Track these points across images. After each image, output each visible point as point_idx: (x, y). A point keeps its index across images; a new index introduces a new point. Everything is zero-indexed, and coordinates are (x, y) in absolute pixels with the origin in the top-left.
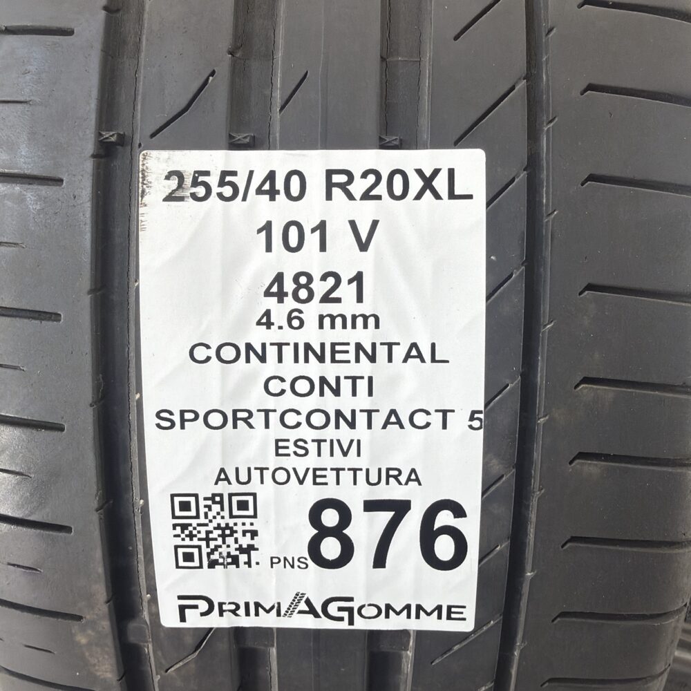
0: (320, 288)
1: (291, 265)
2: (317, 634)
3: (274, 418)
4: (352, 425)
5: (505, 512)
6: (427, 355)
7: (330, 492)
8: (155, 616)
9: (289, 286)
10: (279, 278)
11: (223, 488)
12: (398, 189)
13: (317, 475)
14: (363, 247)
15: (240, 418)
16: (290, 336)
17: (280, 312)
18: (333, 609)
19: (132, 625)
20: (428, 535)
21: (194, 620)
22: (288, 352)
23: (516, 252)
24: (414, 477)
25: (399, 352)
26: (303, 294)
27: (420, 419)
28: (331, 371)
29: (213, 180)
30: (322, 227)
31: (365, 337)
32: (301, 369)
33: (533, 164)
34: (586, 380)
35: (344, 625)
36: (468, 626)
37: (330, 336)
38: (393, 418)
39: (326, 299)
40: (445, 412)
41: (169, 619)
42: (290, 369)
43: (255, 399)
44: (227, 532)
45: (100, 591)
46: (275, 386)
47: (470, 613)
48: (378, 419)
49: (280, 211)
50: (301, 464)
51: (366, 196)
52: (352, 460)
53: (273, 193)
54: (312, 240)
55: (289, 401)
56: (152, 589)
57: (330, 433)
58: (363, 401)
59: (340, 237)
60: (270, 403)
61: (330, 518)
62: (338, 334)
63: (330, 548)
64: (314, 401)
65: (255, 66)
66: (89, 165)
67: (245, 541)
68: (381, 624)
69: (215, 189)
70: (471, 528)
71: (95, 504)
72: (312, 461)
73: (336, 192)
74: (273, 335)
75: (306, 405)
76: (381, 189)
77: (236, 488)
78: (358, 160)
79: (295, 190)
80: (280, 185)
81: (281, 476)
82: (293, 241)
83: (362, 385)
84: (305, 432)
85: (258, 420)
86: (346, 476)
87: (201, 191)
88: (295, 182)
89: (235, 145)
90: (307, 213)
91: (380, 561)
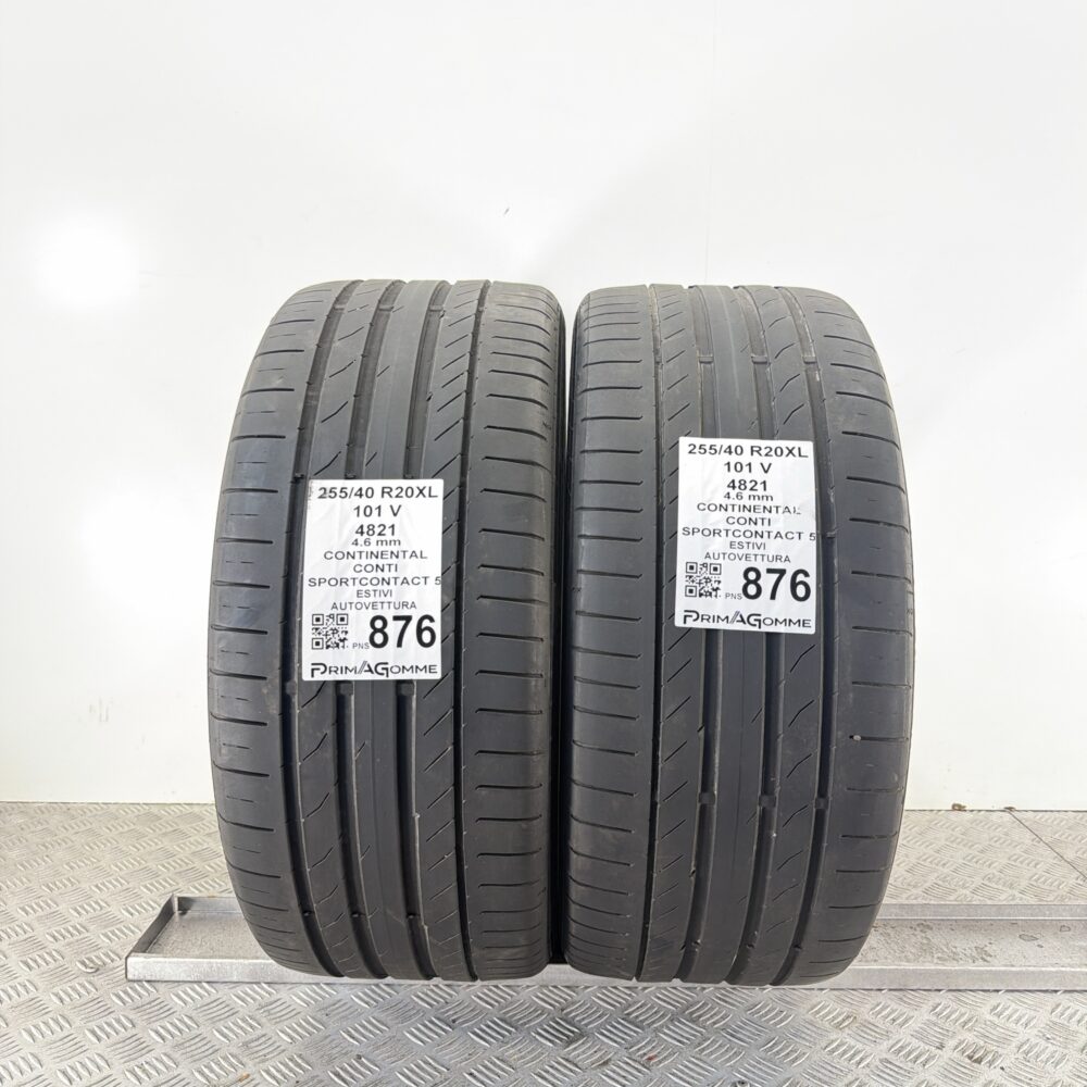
0: (377, 530)
1: (366, 522)
2: (373, 682)
3: (357, 582)
4: (388, 584)
5: (451, 620)
6: (419, 555)
7: (379, 612)
8: (300, 674)
9: (365, 530)
10: (362, 527)
11: (335, 612)
12: (409, 491)
13: (374, 605)
14: (395, 515)
15: (343, 581)
16: (365, 549)
17: (361, 539)
18: (379, 669)
19: (288, 684)
20: (420, 631)
21: (318, 677)
22: (364, 555)
23: (454, 516)
24: (413, 605)
25: (408, 555)
26: (371, 532)
27: (416, 581)
28: (380, 562)
29: (338, 491)
30: (379, 508)
31: (395, 548)
32: (369, 561)
33: (462, 486)
34: (483, 566)
36: (438, 676)
37: (381, 548)
38: (405, 581)
39: (380, 534)
40: (426, 578)
41: (306, 676)
42: (364, 561)
43: (350, 574)
44: (335, 631)
45: (277, 663)
46: (358, 569)
47: (439, 669)
48: (399, 581)
49: (363, 502)
50: (367, 601)
51: (397, 496)
52: (388, 599)
53: (361, 495)
54: (375, 512)
55: (364, 574)
56: (300, 661)
57: (379, 587)
58: (393, 574)
59: (386, 511)
60: (356, 575)
61: (379, 624)
62: (384, 548)
63: (379, 638)
64: (374, 574)
65: (357, 450)
66: (289, 486)
67: (342, 636)
68: (401, 676)
69: (338, 494)
70: (437, 627)
71: (280, 619)
72: (372, 599)
74: (358, 548)
75: (370, 576)
76: (403, 494)
77: (340, 611)
78: (394, 483)
79: (369, 494)
80: (364, 492)
81: (359, 606)
82: (368, 513)
83: (393, 568)
84: (370, 587)
85: (350, 583)
86: (386, 605)
87: (333, 495)
88: (370, 491)
89: (347, 478)
90: (374, 503)
91: (399, 644)
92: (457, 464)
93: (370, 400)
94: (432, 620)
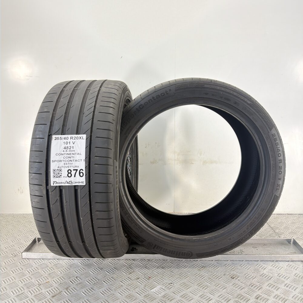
0: (69, 148)
1: (66, 146)
2: (69, 186)
3: (64, 161)
4: (72, 161)
5: (88, 170)
6: (79, 154)
7: (70, 169)
8: (50, 184)
9: (66, 148)
10: (65, 147)
11: (58, 169)
12: (77, 138)
13: (68, 167)
14: (74, 144)
15: (60, 161)
16: (66, 153)
17: (65, 150)
18: (70, 183)
19: (48, 187)
20: (80, 173)
22: (66, 154)
23: (89, 144)
24: (78, 167)
25: (77, 154)
27: (79, 161)
28: (70, 156)
29: (59, 138)
30: (70, 142)
31: (73, 152)
32: (67, 156)
33: (91, 136)
34: (96, 156)
35: (71, 185)
36: (85, 184)
38: (76, 160)
39: (70, 149)
40: (81, 160)
41: (52, 185)
42: (66, 156)
43: (62, 159)
44: (59, 173)
45: (45, 181)
46: (64, 158)
47: (85, 182)
48: (75, 161)
49: (66, 141)
50: (67, 166)
51: (74, 139)
52: (72, 165)
53: (65, 139)
54: (69, 143)
55: (66, 159)
56: (50, 181)
57: (70, 162)
58: (73, 159)
59: (71, 143)
60: (64, 159)
61: (69, 171)
62: (71, 152)
63: (70, 175)
64: (68, 159)
65: (65, 127)
66: (47, 137)
67: (61, 175)
68: (75, 184)
69: (59, 139)
70: (84, 172)
71: (45, 171)
72: (68, 165)
73: (71, 139)
74: (64, 153)
75: (67, 159)
76: (76, 138)
77: (60, 168)
78: (74, 136)
79: (67, 139)
80: (66, 138)
81: (65, 167)
82: (67, 143)
83: (73, 157)
84: (67, 162)
85: (62, 161)
86: (71, 167)
87: (58, 139)
88: (67, 138)
89: (62, 134)
90: (68, 141)
91: (75, 176)
92: (89, 131)
93: (69, 114)
94: (83, 170)
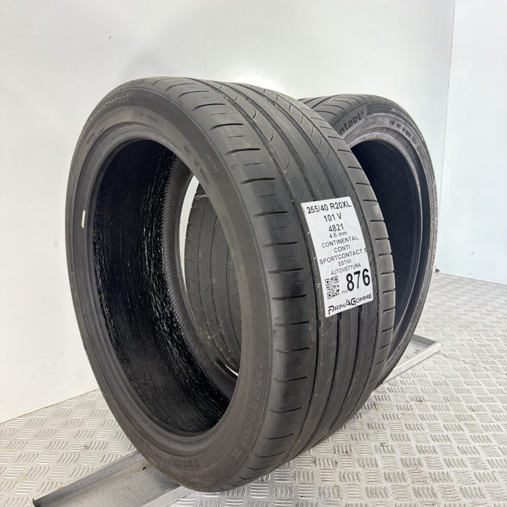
0: (337, 227)
1: (331, 224)
2: (350, 310)
3: (337, 257)
4: (349, 256)
5: (374, 269)
6: (355, 238)
7: (348, 272)
8: (324, 314)
9: (332, 228)
10: (330, 227)
13: (346, 269)
14: (340, 218)
15: (332, 259)
16: (335, 239)
17: (332, 233)
18: (352, 302)
19: (318, 322)
20: (364, 278)
21: (332, 313)
22: (336, 242)
23: (361, 215)
24: (359, 265)
25: (351, 239)
26: (335, 229)
27: (358, 252)
28: (343, 245)
29: (314, 208)
30: (333, 215)
31: (346, 236)
32: (339, 245)
34: (376, 239)
35: (354, 306)
36: (372, 299)
38: (354, 253)
39: (338, 230)
40: (361, 250)
42: (337, 246)
43: (334, 254)
44: (334, 287)
46: (336, 250)
47: (372, 296)
48: (352, 254)
49: (326, 213)
51: (337, 208)
52: (350, 264)
53: (323, 209)
54: (332, 218)
55: (339, 253)
56: (323, 307)
57: (346, 259)
58: (349, 250)
59: (336, 217)
60: (336, 254)
62: (342, 237)
63: (351, 286)
66: (293, 208)
67: (337, 289)
68: (360, 303)
69: (315, 210)
70: (370, 274)
72: (345, 266)
73: (333, 208)
74: (333, 239)
75: (341, 253)
76: (339, 206)
77: (335, 275)
78: (333, 201)
80: (324, 207)
81: (341, 271)
82: (330, 219)
83: (348, 247)
84: (342, 259)
85: (335, 259)
86: (350, 268)
87: (313, 211)
88: (326, 207)
89: (314, 200)
90: (330, 213)
91: (358, 288)
92: (350, 187)
94: (367, 271)
